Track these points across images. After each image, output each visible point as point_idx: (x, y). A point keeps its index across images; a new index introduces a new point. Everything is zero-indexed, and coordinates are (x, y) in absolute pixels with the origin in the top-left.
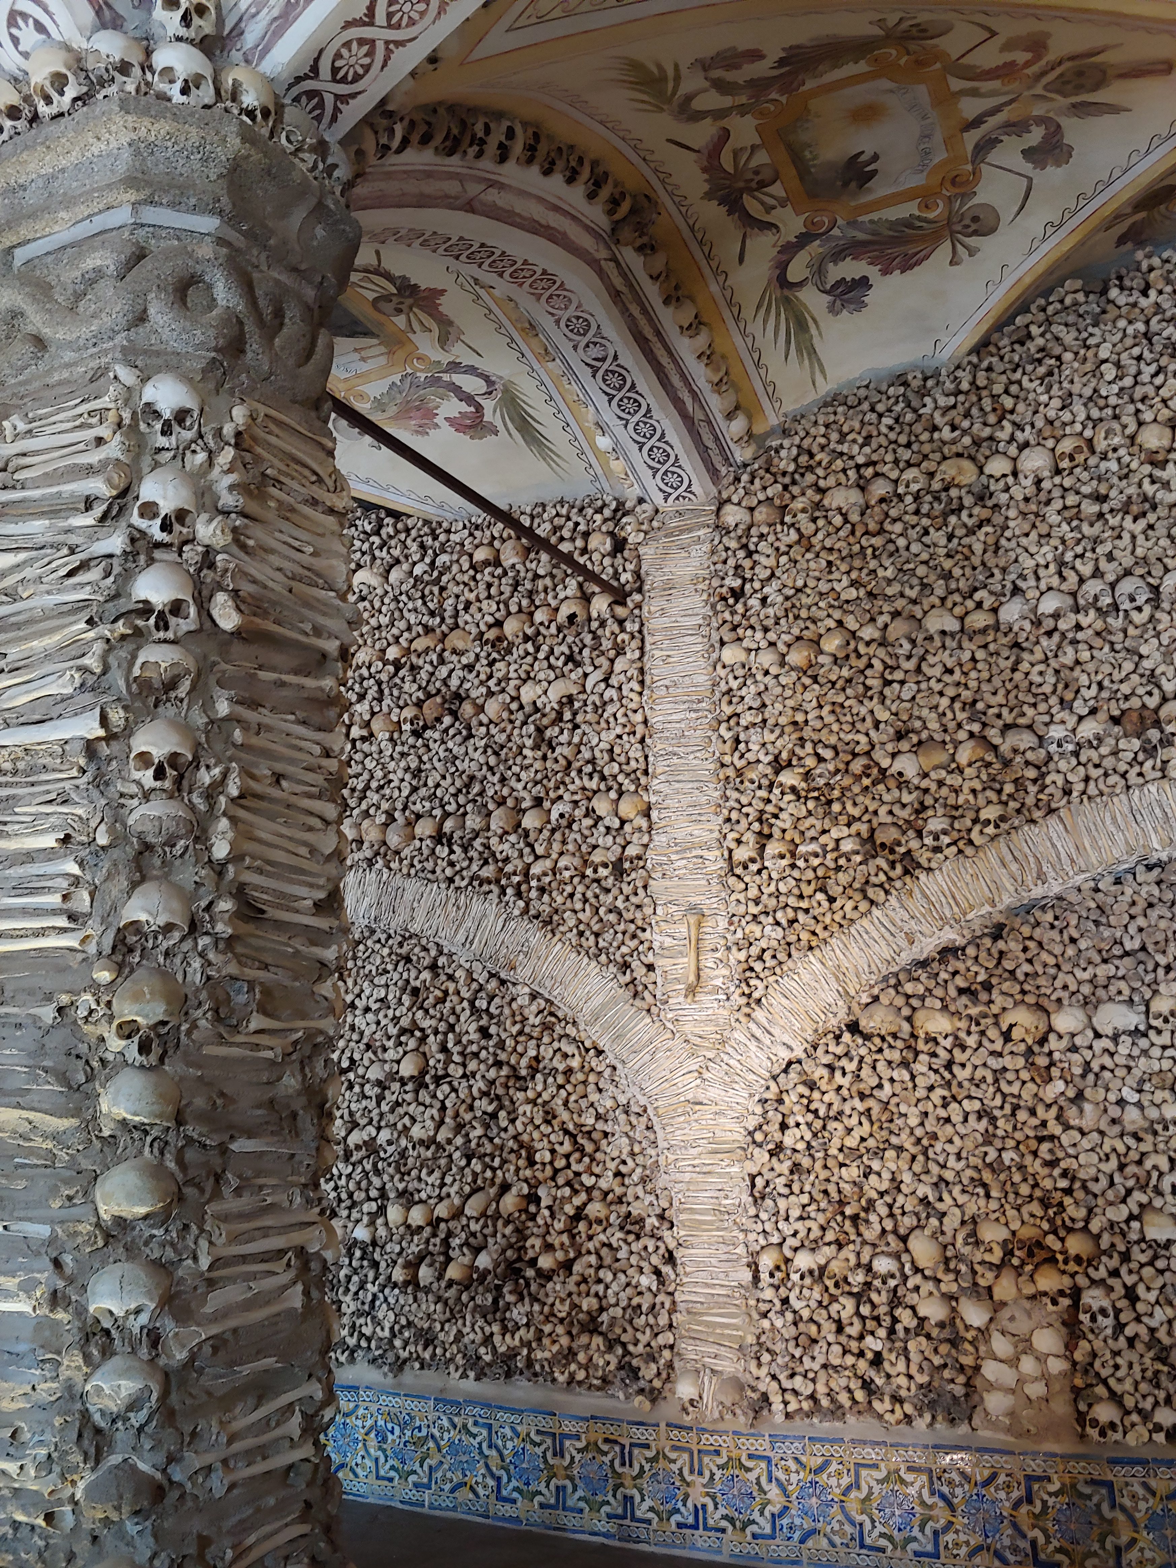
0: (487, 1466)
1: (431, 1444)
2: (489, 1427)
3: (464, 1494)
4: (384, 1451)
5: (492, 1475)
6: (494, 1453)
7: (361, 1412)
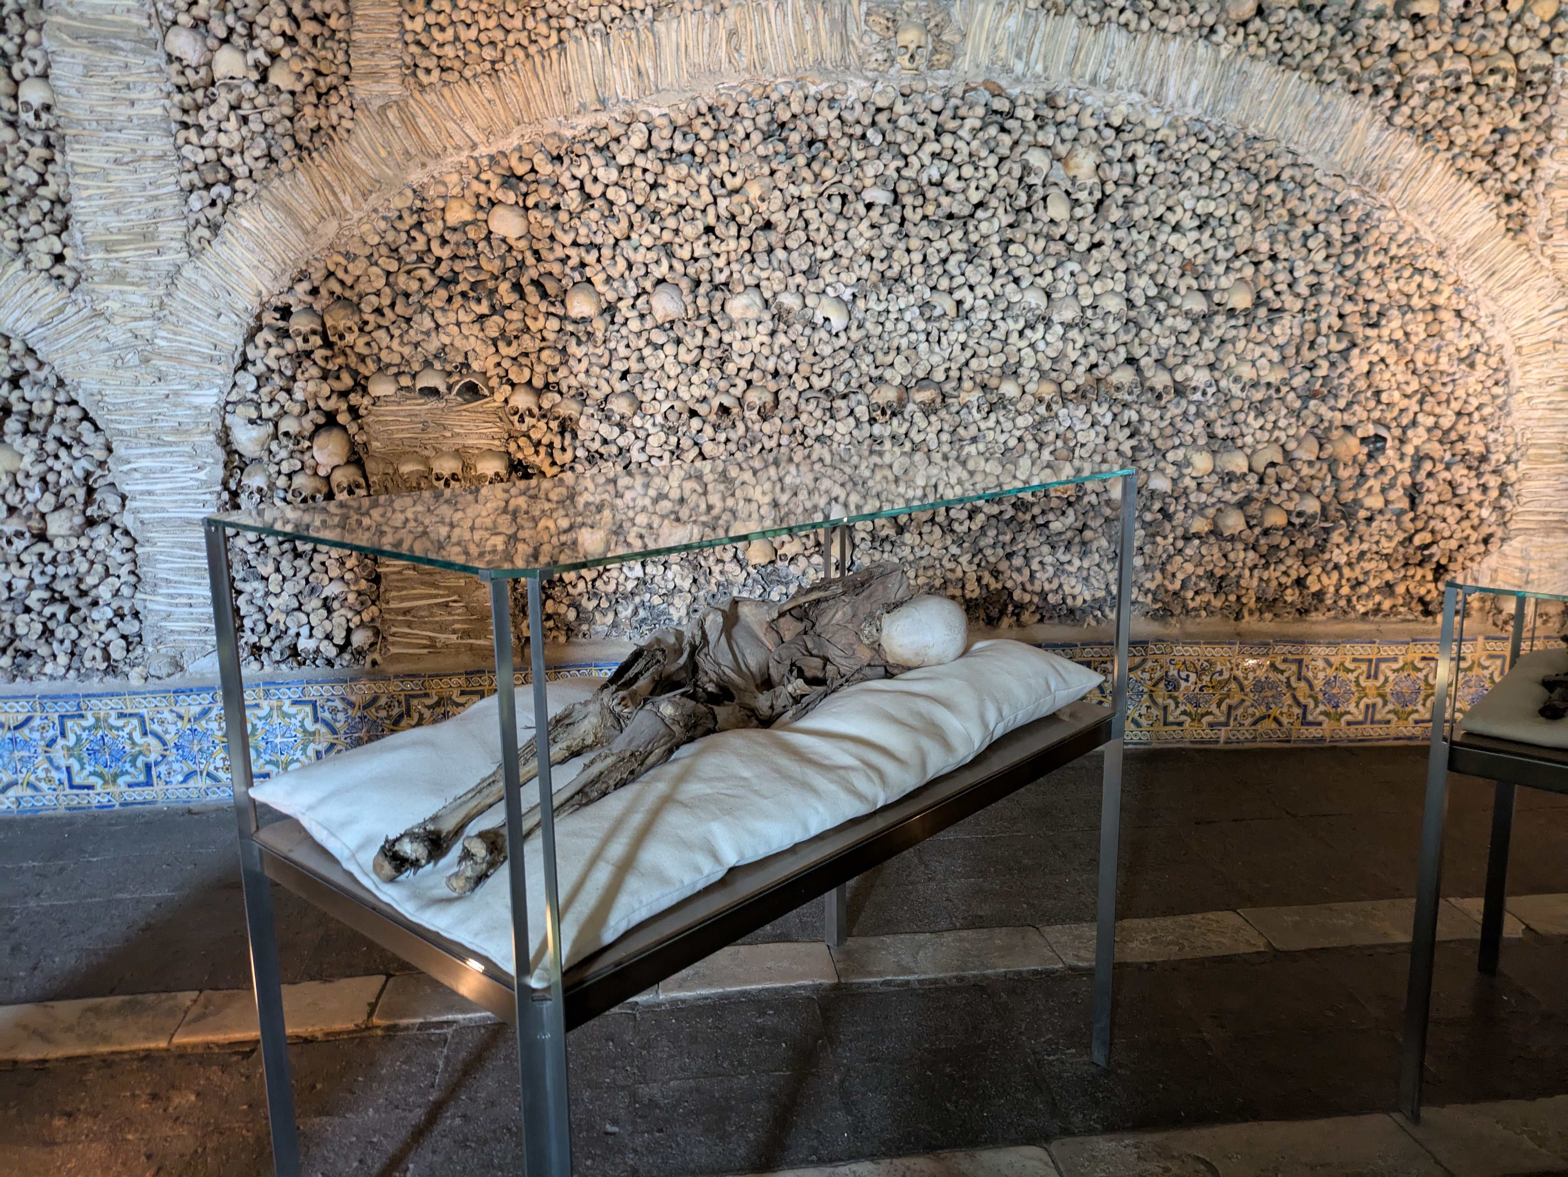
0: (1294, 697)
1: (1233, 685)
2: (1300, 662)
3: (1269, 725)
4: (1175, 699)
5: (1299, 704)
6: (1303, 684)
7: (1149, 665)
